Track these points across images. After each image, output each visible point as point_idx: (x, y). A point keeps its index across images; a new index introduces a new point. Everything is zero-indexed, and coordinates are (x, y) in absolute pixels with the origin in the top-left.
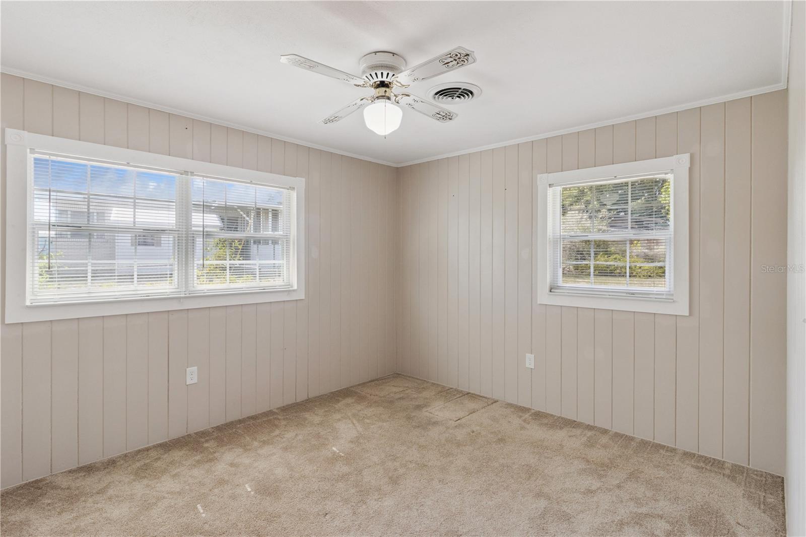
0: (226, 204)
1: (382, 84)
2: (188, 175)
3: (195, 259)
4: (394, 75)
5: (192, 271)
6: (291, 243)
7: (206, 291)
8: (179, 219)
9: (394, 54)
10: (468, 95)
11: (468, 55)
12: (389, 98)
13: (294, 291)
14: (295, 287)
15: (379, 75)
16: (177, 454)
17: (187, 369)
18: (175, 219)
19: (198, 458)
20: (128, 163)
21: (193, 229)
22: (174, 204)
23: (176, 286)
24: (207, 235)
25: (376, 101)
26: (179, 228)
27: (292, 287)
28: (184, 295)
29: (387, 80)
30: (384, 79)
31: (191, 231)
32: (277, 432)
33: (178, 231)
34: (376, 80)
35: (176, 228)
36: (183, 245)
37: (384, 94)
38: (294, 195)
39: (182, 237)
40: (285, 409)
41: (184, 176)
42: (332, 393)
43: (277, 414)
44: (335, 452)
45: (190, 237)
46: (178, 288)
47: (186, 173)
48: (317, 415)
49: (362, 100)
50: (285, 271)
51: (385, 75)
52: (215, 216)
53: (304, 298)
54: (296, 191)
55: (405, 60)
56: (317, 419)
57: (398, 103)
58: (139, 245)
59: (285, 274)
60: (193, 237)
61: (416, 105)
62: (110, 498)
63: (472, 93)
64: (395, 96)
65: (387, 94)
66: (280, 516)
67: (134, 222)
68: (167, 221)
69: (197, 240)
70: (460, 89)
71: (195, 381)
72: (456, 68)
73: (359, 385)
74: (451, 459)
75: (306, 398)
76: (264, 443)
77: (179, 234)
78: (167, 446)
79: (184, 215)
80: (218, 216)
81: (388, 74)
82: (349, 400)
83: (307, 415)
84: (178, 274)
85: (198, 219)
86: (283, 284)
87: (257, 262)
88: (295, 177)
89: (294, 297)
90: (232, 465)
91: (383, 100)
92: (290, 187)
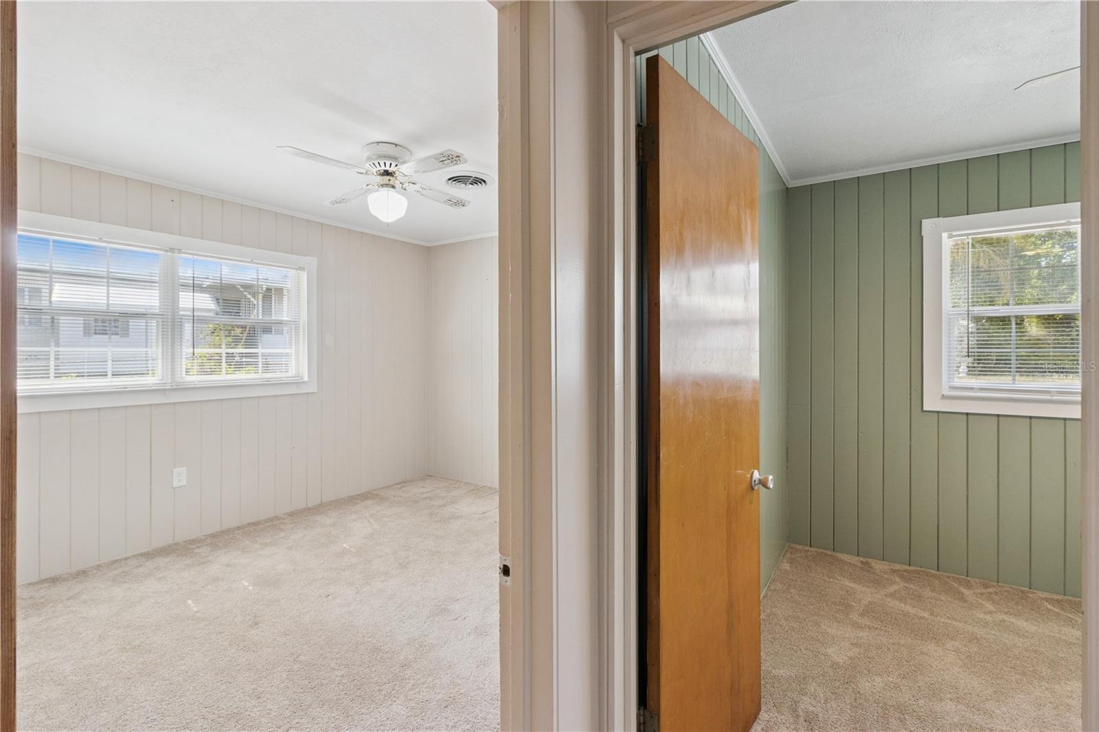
0: (221, 283)
1: (387, 173)
2: (174, 253)
3: (184, 347)
4: (397, 165)
5: (179, 360)
6: (301, 327)
7: (196, 383)
8: (164, 302)
9: (396, 145)
10: (481, 183)
11: (458, 156)
12: (393, 187)
13: (304, 383)
14: (306, 379)
15: (382, 164)
16: (161, 561)
17: (174, 470)
18: (158, 301)
19: (188, 562)
20: (101, 239)
21: (181, 313)
22: (157, 285)
23: (160, 377)
24: (198, 320)
25: (381, 189)
26: (164, 312)
27: (302, 378)
28: (169, 387)
29: (391, 169)
30: (388, 167)
31: (178, 316)
32: (282, 534)
33: (162, 315)
34: (379, 168)
35: (160, 312)
36: (168, 332)
37: (387, 183)
38: (304, 276)
39: (168, 322)
40: (292, 514)
41: (170, 253)
42: (350, 496)
43: (284, 519)
44: (345, 548)
45: (178, 322)
46: (162, 380)
47: (172, 250)
48: (330, 517)
49: (368, 185)
50: (293, 361)
51: (388, 165)
52: (208, 296)
53: (316, 391)
54: (306, 272)
55: (409, 150)
56: (329, 521)
57: (405, 189)
58: (96, 333)
59: (294, 364)
60: (181, 322)
61: (424, 192)
62: (85, 602)
63: (485, 182)
64: (401, 183)
65: (391, 183)
66: (279, 601)
67: (108, 305)
68: (149, 304)
69: (186, 325)
70: (471, 177)
71: (184, 482)
72: (451, 166)
73: (382, 488)
74: (466, 545)
75: (319, 502)
76: (266, 544)
77: (163, 318)
78: (148, 555)
79: (170, 299)
80: (211, 296)
81: (391, 164)
82: (369, 502)
83: (318, 518)
84: (163, 364)
85: (186, 300)
86: (291, 375)
87: (259, 351)
88: (305, 256)
89: (304, 390)
90: (228, 565)
91: (386, 189)
92: (299, 268)
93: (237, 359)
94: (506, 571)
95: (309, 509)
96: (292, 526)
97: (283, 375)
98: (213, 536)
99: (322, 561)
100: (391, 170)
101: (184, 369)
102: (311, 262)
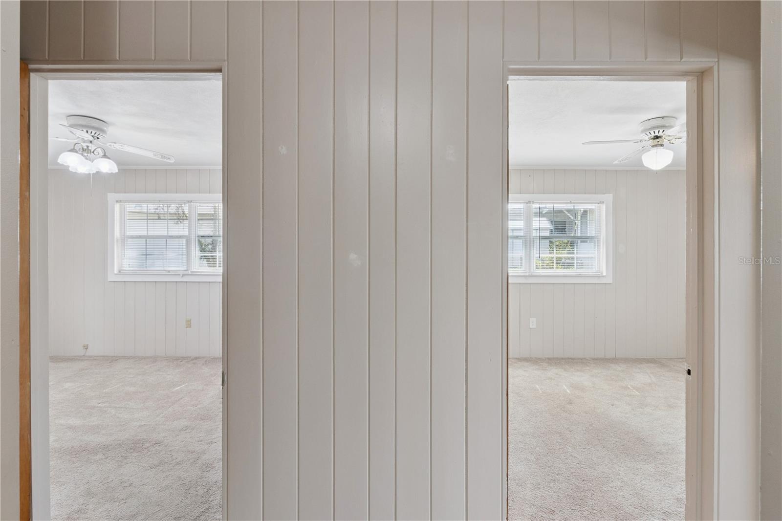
0: (553, 210)
1: (656, 137)
2: (530, 203)
3: (535, 253)
4: (664, 131)
5: (533, 260)
6: (602, 241)
7: (541, 273)
8: (526, 230)
9: (663, 117)
12: (662, 145)
13: (603, 276)
14: (605, 274)
16: (526, 364)
17: (531, 319)
19: (537, 367)
21: (534, 235)
23: (524, 269)
24: (542, 238)
25: (652, 149)
26: (526, 234)
27: (602, 274)
28: (527, 275)
30: (657, 134)
31: (532, 237)
32: (588, 368)
35: (524, 235)
36: (527, 246)
37: (657, 143)
38: (603, 207)
39: (527, 242)
40: (595, 359)
41: (527, 204)
43: (590, 360)
45: (532, 240)
46: (525, 271)
48: (620, 367)
50: (596, 262)
51: (657, 132)
53: (612, 282)
54: (605, 204)
57: (672, 144)
59: (596, 266)
60: (534, 240)
64: (669, 141)
65: (660, 143)
66: (583, 398)
71: (534, 327)
73: (664, 359)
75: (613, 356)
76: (578, 370)
77: (525, 238)
78: (519, 360)
79: (529, 228)
81: (659, 131)
84: (525, 262)
86: (594, 271)
87: (575, 256)
88: (604, 194)
89: (604, 281)
90: (557, 374)
91: (656, 148)
92: (600, 202)
93: (563, 260)
94: (689, 372)
95: (606, 359)
96: (595, 365)
97: (590, 271)
98: (549, 359)
99: (611, 388)
100: (659, 135)
101: (535, 265)
102: (609, 197)
